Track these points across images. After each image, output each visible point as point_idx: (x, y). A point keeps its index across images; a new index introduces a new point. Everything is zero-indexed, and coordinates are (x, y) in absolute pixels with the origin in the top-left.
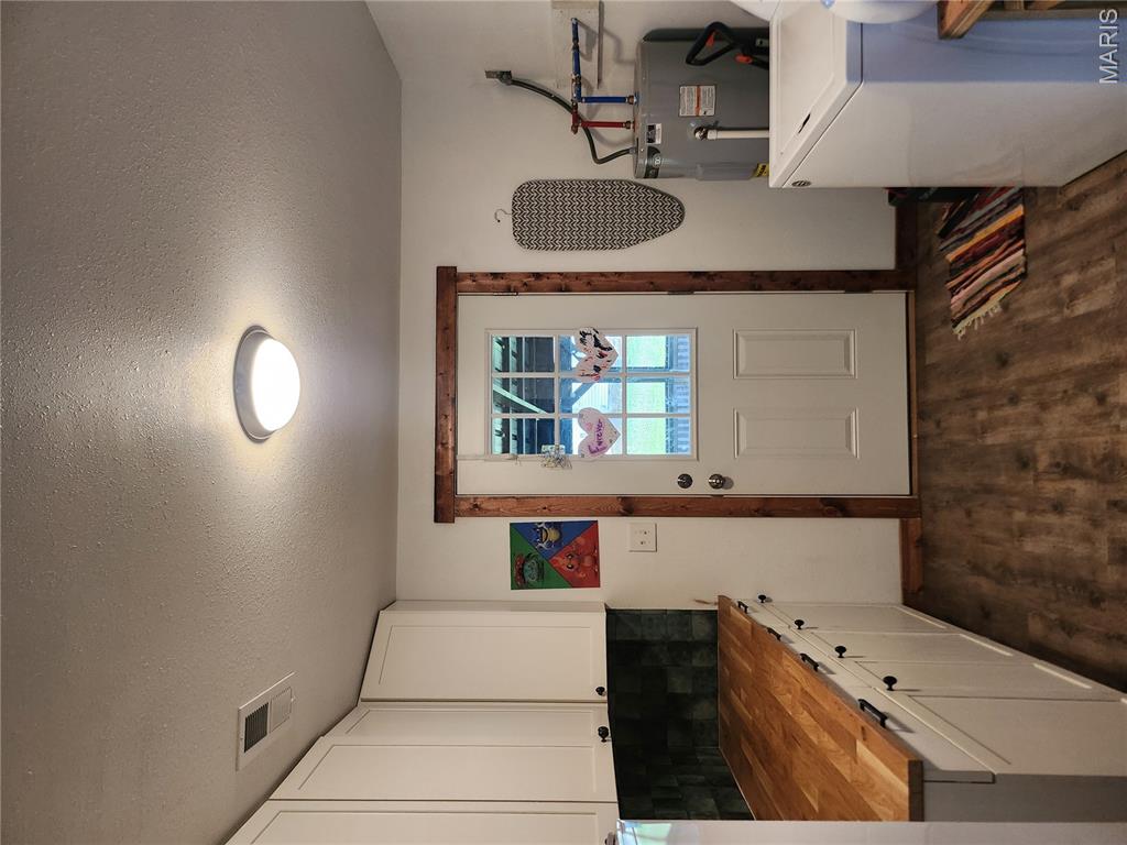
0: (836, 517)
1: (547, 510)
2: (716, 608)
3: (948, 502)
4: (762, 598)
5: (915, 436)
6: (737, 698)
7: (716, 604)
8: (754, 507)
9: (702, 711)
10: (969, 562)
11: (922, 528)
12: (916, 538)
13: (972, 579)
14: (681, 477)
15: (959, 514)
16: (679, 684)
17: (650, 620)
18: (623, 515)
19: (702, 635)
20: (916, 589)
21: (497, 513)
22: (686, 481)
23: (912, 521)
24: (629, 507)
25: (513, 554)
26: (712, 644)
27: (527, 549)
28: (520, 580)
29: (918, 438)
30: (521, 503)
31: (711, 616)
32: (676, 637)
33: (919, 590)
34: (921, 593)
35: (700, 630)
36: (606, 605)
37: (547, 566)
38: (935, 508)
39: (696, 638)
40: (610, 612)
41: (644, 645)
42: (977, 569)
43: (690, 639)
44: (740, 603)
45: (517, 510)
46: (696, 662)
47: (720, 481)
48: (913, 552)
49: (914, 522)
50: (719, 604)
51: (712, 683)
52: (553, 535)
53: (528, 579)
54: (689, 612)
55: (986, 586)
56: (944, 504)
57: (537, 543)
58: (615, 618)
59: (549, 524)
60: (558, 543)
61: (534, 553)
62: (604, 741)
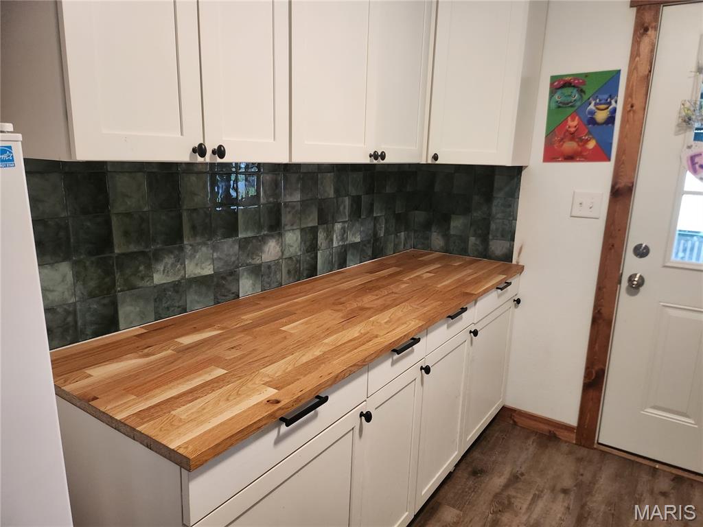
0: (585, 377)
1: (630, 108)
2: (514, 262)
3: (582, 475)
4: (518, 301)
5: (657, 467)
6: (428, 270)
7: (518, 262)
8: (604, 310)
9: (437, 240)
10: (522, 474)
11: (566, 442)
12: (557, 433)
13: (507, 472)
14: (646, 248)
15: (567, 482)
16: (457, 224)
17: (510, 206)
18: (613, 187)
19: (493, 248)
20: (515, 419)
21: (635, 54)
22: (641, 252)
23: (574, 436)
24: (621, 193)
25: (587, 75)
26: (485, 254)
27: (590, 90)
28: (561, 84)
29: (655, 468)
30: (643, 80)
31: (508, 257)
32: (493, 226)
33: (514, 422)
34: (511, 422)
35: (497, 247)
36: (526, 167)
37: (571, 110)
38: (580, 460)
39: (491, 243)
40: (519, 170)
41: (489, 198)
42: (515, 479)
43: (490, 237)
44: (509, 284)
45: (635, 75)
46: (472, 240)
47: (636, 286)
48: (546, 428)
49: (573, 437)
50: (517, 265)
51: (456, 249)
52: (601, 116)
53: (559, 92)
54: (513, 239)
55: (497, 481)
56: (581, 471)
57: (595, 100)
58: (514, 174)
59: (614, 110)
60: (592, 121)
61: (585, 97)
62: (371, 156)
